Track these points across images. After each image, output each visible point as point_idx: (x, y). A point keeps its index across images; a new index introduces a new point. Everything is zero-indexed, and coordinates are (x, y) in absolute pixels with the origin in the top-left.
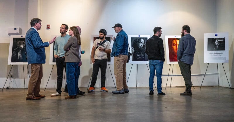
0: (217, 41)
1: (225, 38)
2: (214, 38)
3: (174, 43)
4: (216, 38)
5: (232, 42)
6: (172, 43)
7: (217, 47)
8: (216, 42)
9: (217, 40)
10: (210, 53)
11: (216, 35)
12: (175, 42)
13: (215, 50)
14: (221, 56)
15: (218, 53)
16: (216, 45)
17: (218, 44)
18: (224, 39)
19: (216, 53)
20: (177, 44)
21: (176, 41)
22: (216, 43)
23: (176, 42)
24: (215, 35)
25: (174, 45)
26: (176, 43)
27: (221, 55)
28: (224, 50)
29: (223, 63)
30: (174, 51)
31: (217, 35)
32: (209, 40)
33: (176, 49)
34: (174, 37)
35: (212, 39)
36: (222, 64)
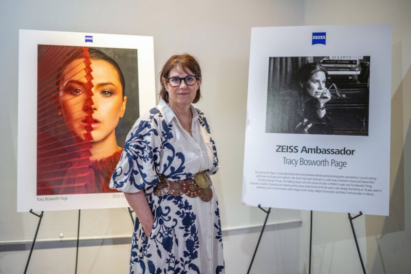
0: (320, 76)
1: (367, 59)
2: (304, 59)
3: (76, 78)
4: (317, 60)
5: (401, 84)
6: (60, 77)
7: (323, 113)
8: (319, 87)
9: (325, 70)
10: (281, 148)
11: (319, 39)
12: (84, 73)
13: (311, 131)
14: (344, 172)
15: (326, 151)
16: (313, 103)
17: (328, 95)
18: (365, 64)
19: (317, 150)
20: (95, 82)
21: (88, 65)
22: (315, 86)
23: (89, 70)
24: (315, 42)
25: (71, 90)
26: (89, 76)
27: (344, 164)
28: (366, 133)
29: (354, 213)
30: (71, 126)
31: (323, 42)
32: (277, 64)
33: (84, 115)
34: (75, 39)
35: (295, 60)
36: (351, 219)
